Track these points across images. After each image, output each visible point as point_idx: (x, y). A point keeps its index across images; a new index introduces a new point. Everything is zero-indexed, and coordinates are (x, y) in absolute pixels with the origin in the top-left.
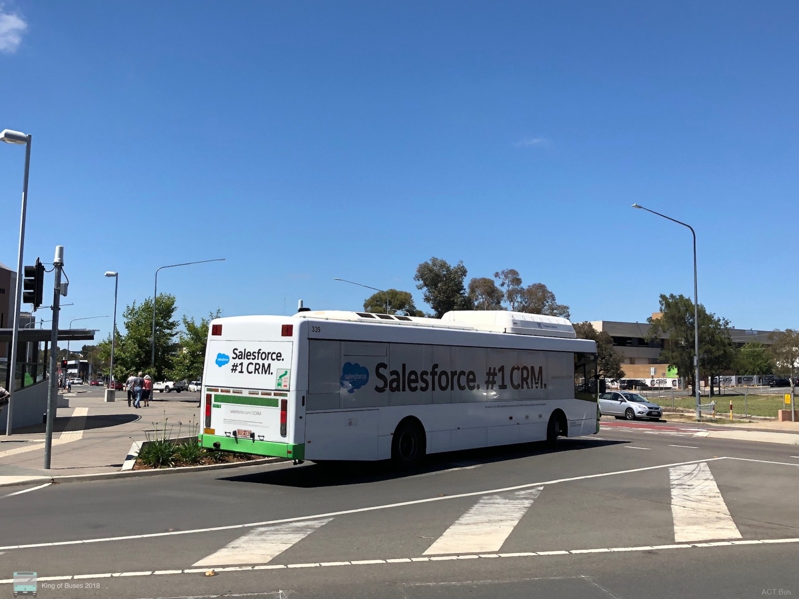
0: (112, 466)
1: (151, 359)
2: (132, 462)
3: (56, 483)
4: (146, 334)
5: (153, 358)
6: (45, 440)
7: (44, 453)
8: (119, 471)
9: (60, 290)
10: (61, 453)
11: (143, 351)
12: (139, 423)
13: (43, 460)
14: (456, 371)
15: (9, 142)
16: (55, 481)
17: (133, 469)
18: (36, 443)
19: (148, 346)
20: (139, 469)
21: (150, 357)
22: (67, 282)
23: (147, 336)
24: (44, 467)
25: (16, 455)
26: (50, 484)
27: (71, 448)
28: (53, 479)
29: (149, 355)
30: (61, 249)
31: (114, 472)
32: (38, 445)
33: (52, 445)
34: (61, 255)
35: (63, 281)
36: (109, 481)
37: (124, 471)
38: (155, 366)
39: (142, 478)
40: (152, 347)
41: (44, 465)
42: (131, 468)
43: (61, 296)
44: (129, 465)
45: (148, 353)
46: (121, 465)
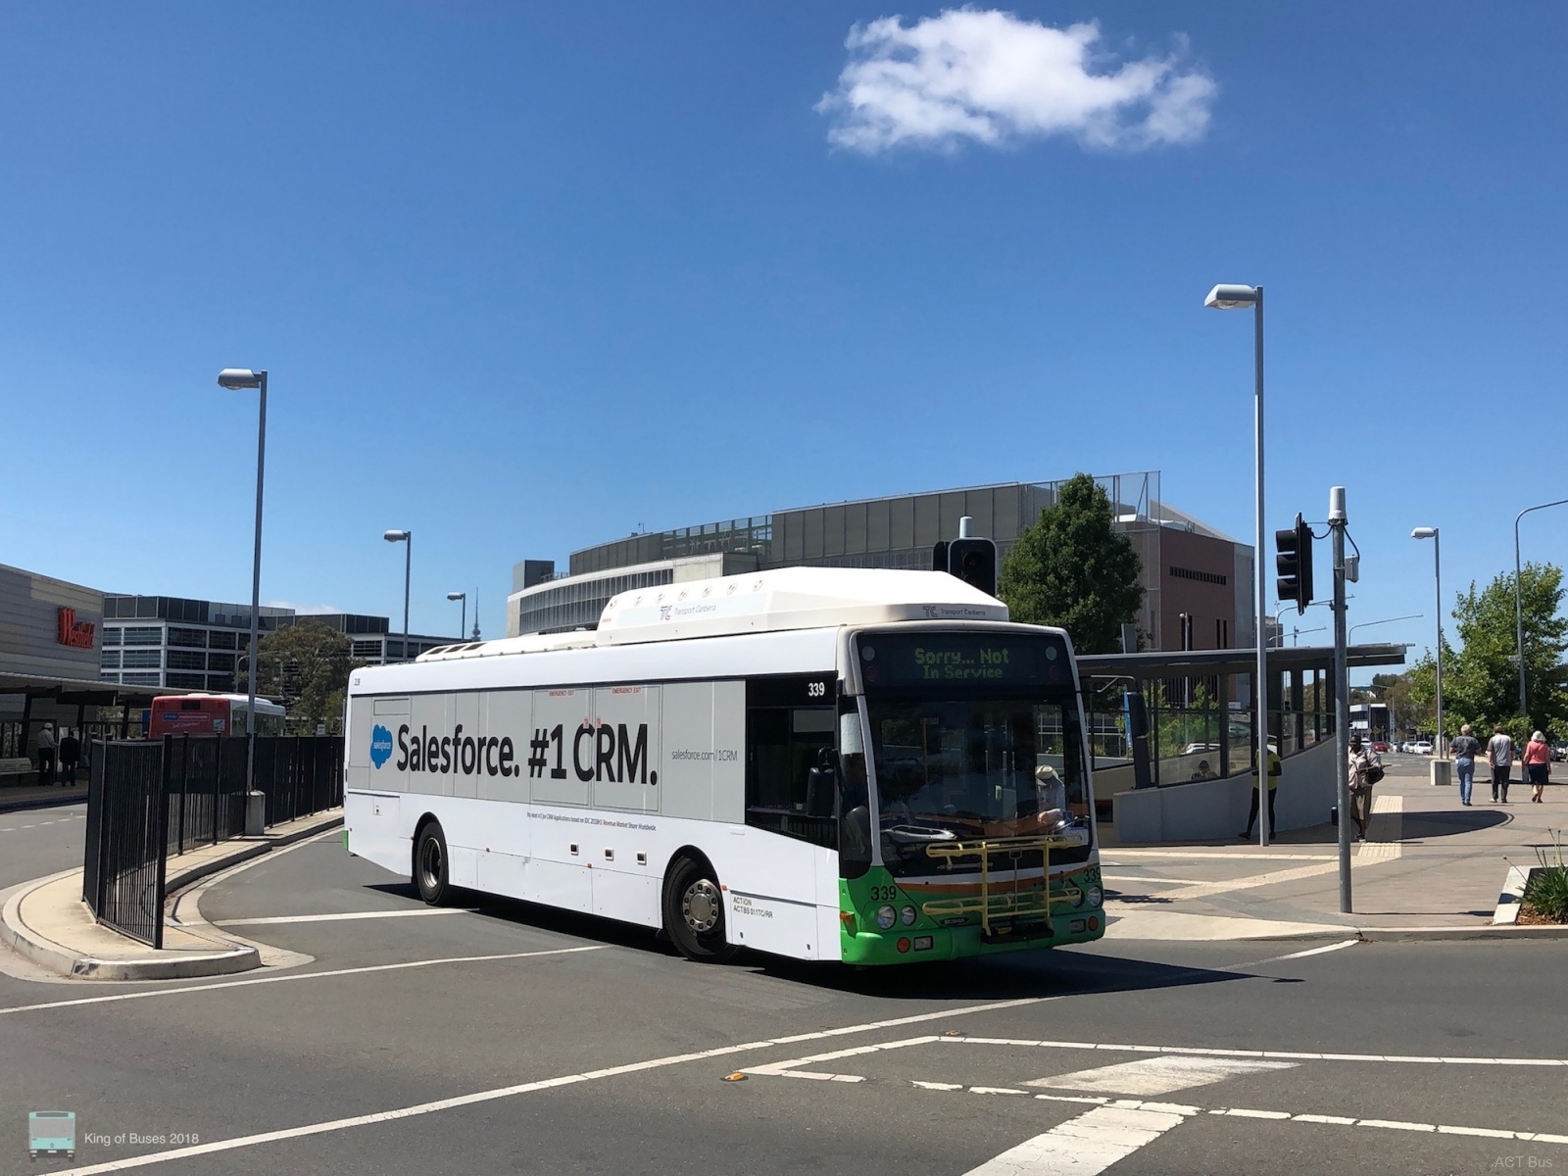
0: (1471, 913)
1: (1519, 700)
2: (1514, 908)
3: (1367, 940)
4: (1504, 646)
5: (1522, 697)
6: (1338, 858)
7: (1338, 883)
8: (1488, 924)
9: (1345, 571)
10: (1365, 883)
11: (1501, 684)
12: (1512, 829)
13: (1337, 895)
14: (485, 738)
15: (1224, 307)
16: (1365, 937)
17: (1516, 923)
18: (1319, 862)
19: (1510, 672)
20: (1530, 923)
21: (1517, 694)
22: (1356, 556)
23: (1505, 652)
24: (1339, 909)
25: (1284, 884)
26: (1355, 941)
27: (1382, 874)
28: (1360, 934)
29: (1513, 691)
30: (1341, 494)
31: (1478, 926)
32: (1320, 866)
33: (1352, 868)
34: (1341, 505)
35: (1349, 553)
36: (1469, 943)
37: (1498, 925)
38: (1529, 712)
39: (1536, 942)
40: (1518, 673)
41: (1339, 904)
42: (1513, 920)
43: (1348, 583)
44: (1506, 914)
45: (1512, 687)
46: (1492, 914)
